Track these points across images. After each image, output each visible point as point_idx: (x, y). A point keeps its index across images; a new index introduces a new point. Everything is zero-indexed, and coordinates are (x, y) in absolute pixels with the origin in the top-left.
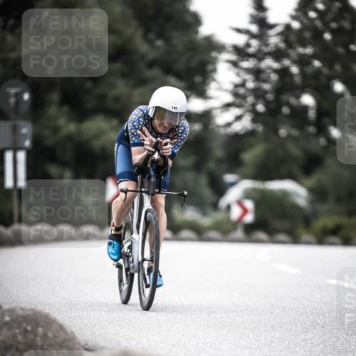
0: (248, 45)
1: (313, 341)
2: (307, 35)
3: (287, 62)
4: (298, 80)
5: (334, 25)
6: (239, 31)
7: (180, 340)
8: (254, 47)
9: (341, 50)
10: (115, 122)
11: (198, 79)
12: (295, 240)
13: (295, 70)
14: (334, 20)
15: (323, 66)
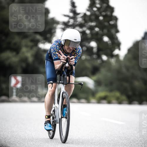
0: (69, 22)
1: (95, 143)
2: (93, 17)
3: (84, 29)
4: (89, 36)
5: (104, 13)
6: (65, 16)
7: (41, 143)
8: (72, 22)
9: (106, 24)
10: (14, 53)
11: (48, 35)
12: (89, 102)
13: (88, 32)
14: (104, 11)
15: (100, 30)
